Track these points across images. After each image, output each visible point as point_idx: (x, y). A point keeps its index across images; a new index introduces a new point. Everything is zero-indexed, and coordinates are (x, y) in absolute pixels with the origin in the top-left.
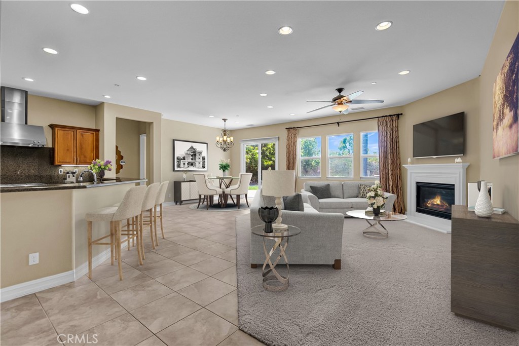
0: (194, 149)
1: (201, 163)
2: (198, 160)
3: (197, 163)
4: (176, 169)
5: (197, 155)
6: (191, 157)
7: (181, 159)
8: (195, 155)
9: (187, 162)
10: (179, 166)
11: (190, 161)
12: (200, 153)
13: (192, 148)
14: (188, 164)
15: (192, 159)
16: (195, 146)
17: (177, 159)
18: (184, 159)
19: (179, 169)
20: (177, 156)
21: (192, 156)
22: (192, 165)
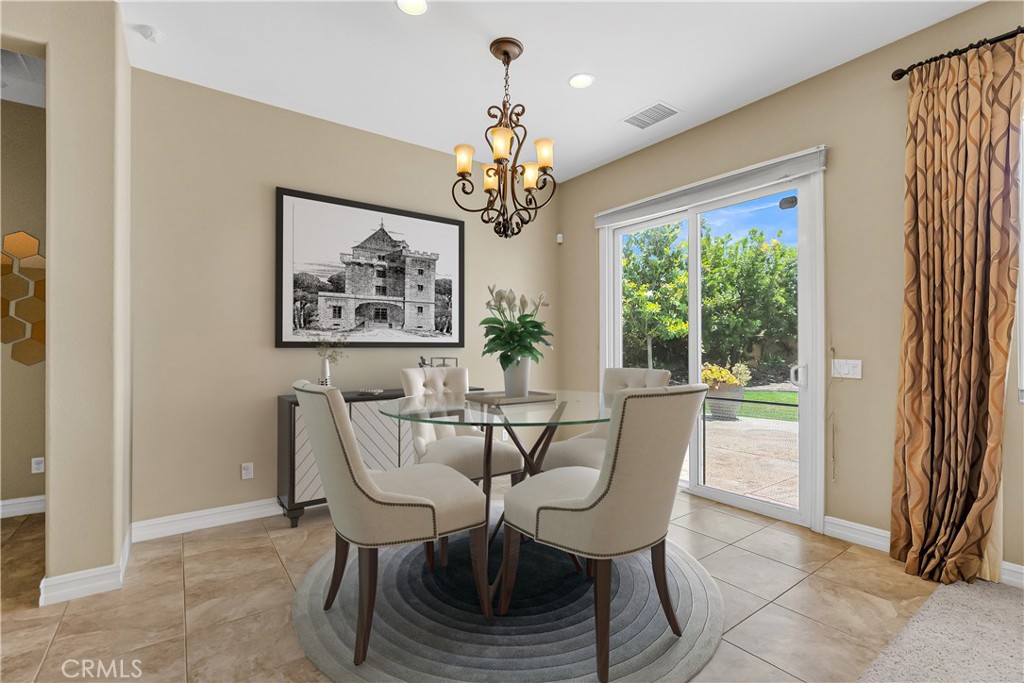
0: (395, 244)
1: (431, 311)
2: (417, 299)
3: (410, 311)
4: (288, 335)
5: (411, 271)
6: (380, 282)
7: (322, 288)
8: (400, 272)
9: (352, 305)
10: (306, 320)
11: (373, 296)
12: (427, 263)
13: (381, 235)
14: (359, 311)
15: (382, 290)
16: (397, 227)
17: (297, 284)
18: (337, 285)
19: (304, 336)
20: (300, 269)
21: (382, 274)
22: (381, 315)
